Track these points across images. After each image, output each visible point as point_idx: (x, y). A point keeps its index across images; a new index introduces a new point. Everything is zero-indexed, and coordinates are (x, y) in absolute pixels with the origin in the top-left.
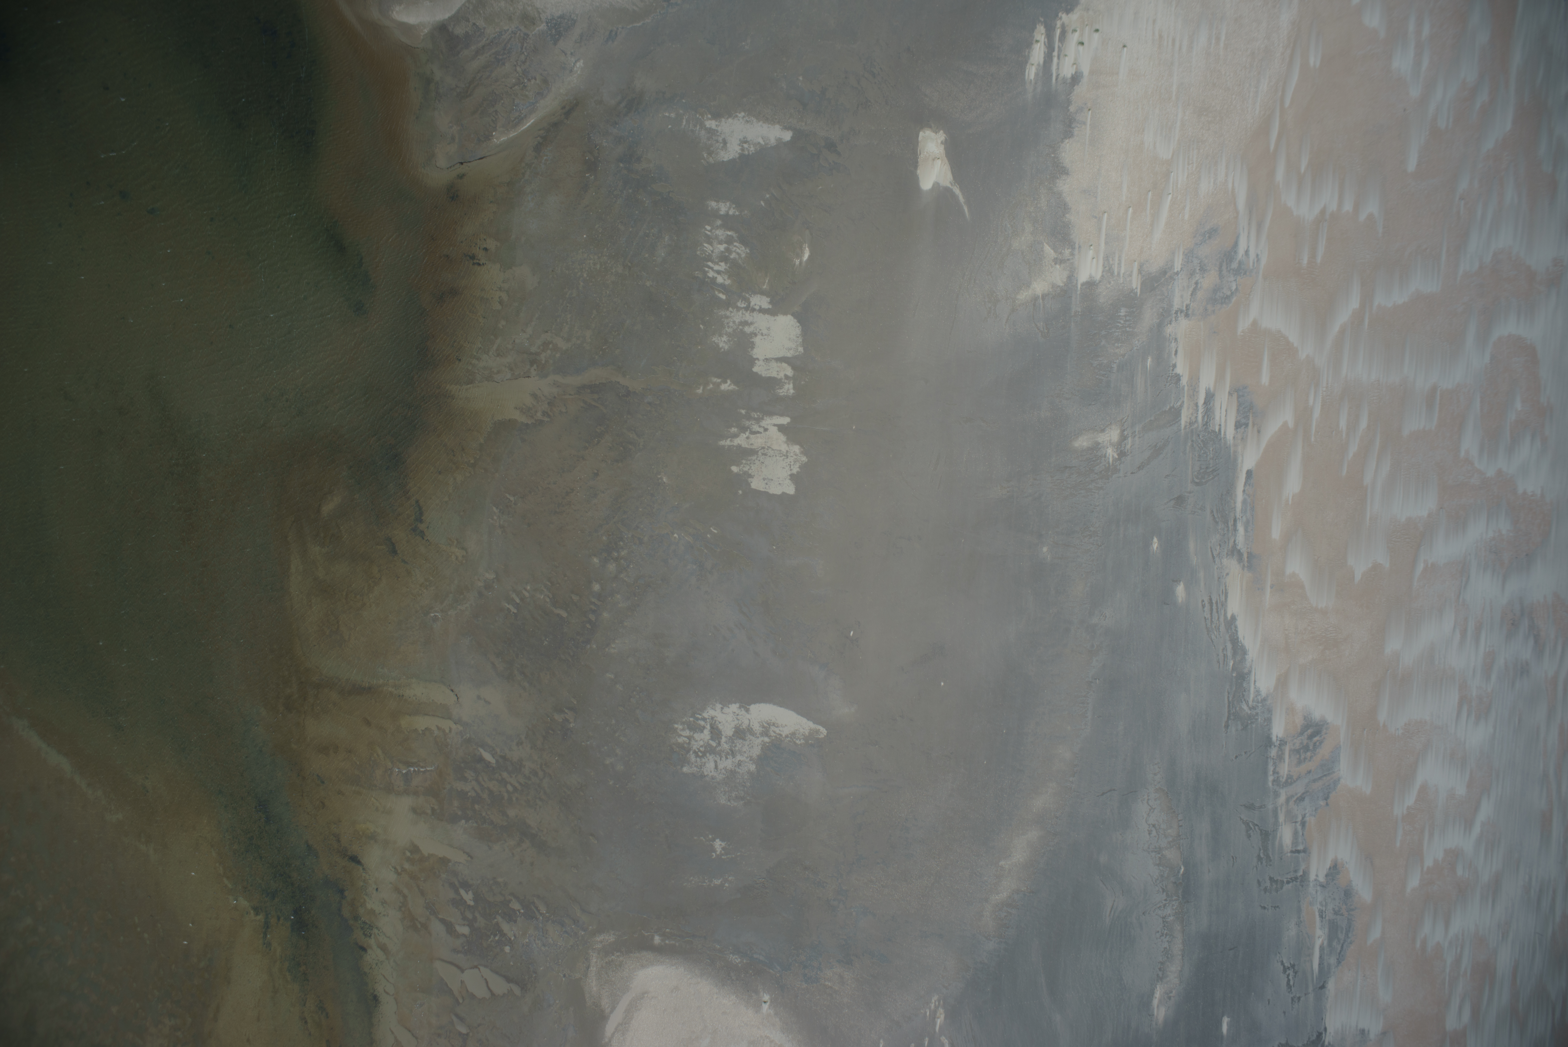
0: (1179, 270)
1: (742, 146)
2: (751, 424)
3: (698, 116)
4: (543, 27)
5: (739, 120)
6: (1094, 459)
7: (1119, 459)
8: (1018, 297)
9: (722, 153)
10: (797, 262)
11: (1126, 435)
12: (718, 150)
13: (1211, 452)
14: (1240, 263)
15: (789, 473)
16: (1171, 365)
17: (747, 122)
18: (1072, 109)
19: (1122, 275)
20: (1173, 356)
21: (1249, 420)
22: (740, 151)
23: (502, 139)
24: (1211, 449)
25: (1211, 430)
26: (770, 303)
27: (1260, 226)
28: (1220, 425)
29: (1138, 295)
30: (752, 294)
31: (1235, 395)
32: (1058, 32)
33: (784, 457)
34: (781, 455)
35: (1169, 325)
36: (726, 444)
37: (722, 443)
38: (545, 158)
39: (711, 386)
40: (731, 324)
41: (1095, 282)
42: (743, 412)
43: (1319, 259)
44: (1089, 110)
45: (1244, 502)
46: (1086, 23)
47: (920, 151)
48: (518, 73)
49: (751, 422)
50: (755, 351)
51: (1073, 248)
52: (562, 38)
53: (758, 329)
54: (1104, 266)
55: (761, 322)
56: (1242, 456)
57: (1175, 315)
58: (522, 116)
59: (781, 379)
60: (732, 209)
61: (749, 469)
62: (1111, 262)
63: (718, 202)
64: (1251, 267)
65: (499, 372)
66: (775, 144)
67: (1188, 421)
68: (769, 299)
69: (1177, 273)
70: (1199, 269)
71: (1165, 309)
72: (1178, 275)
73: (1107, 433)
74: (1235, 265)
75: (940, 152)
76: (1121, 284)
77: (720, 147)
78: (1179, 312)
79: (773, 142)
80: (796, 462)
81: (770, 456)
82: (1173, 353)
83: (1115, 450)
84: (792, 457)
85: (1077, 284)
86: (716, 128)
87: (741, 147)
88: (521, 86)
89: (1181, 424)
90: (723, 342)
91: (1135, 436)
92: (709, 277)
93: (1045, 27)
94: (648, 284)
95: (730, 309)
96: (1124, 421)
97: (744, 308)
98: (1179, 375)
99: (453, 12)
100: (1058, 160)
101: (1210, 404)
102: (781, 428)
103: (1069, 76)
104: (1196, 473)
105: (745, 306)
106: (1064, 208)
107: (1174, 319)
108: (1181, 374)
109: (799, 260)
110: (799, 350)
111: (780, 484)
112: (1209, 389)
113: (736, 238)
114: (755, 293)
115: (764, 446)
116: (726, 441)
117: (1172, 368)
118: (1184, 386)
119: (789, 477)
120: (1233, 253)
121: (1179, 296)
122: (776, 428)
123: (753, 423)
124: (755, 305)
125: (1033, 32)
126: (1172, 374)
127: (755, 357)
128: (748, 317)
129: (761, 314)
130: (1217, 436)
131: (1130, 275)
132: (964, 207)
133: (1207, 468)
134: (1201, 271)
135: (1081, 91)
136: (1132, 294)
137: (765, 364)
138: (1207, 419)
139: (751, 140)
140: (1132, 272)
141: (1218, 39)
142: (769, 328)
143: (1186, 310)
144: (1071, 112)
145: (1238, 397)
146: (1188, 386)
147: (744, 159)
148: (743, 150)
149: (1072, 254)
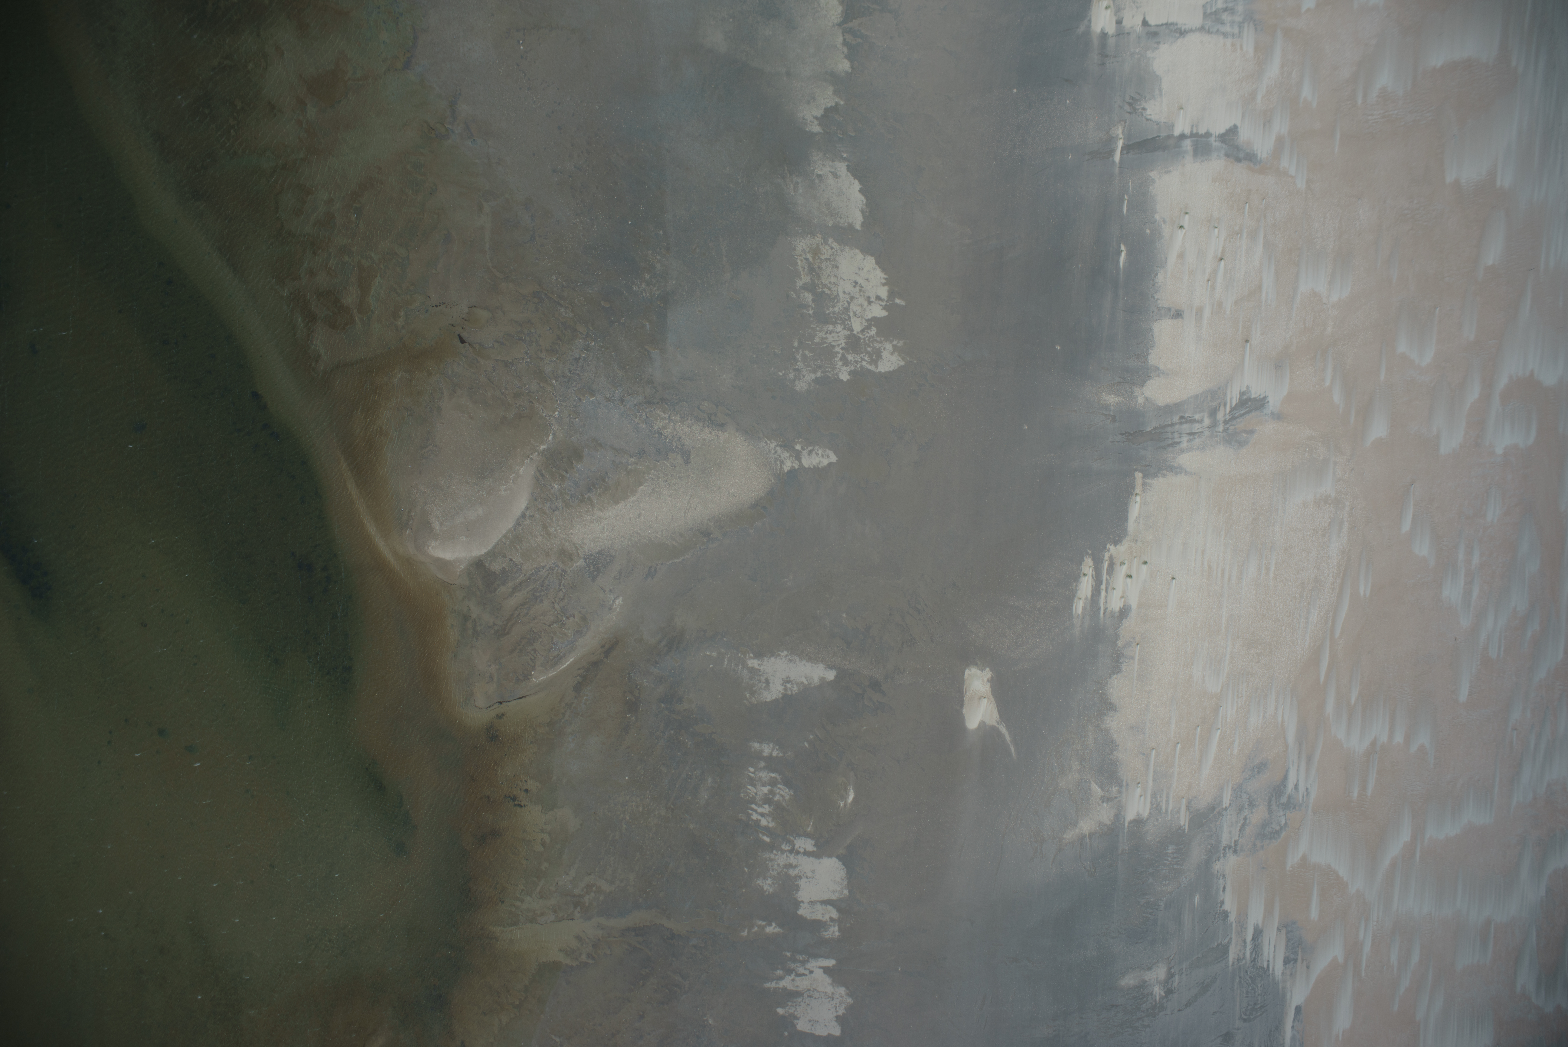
0: (1228, 805)
1: (785, 686)
2: (797, 966)
3: (740, 655)
4: (581, 563)
5: (781, 659)
6: (1141, 997)
7: (1166, 997)
8: (1065, 836)
9: (765, 693)
10: (842, 804)
11: (1173, 972)
12: (761, 690)
13: (1259, 988)
14: (1289, 797)
15: (835, 1014)
16: (1219, 901)
17: (790, 661)
18: (1120, 643)
19: (1169, 812)
20: (1221, 892)
21: (1298, 955)
22: (783, 691)
23: (541, 679)
24: (1259, 986)
25: (1260, 966)
26: (815, 845)
27: (1309, 759)
28: (1268, 961)
29: (1186, 832)
30: (796, 837)
31: (1284, 931)
32: (1106, 564)
33: (829, 999)
34: (827, 997)
35: (1217, 862)
36: (772, 986)
37: (768, 985)
38: (585, 698)
39: (756, 929)
40: (776, 867)
41: (1143, 820)
42: (788, 954)
43: (1369, 792)
44: (1138, 644)
45: (1293, 1038)
46: (1135, 554)
47: (966, 689)
48: (556, 610)
49: (796, 965)
50: (800, 893)
51: (1121, 786)
52: (601, 574)
53: (803, 872)
54: (1151, 803)
55: (806, 864)
56: (1291, 992)
57: (1224, 851)
58: (561, 654)
59: (826, 922)
60: (775, 750)
61: (794, 1011)
62: (1159, 799)
63: (761, 743)
64: (1301, 802)
65: (542, 914)
66: (819, 684)
67: (1236, 957)
68: (814, 841)
69: (1226, 809)
70: (1248, 805)
71: (1213, 845)
72: (1226, 811)
73: (1154, 971)
74: (1284, 800)
75: (986, 690)
76: (1169, 821)
77: (763, 687)
78: (1227, 849)
79: (816, 681)
80: (841, 1003)
81: (815, 998)
82: (1221, 889)
83: (1162, 988)
84: (837, 998)
85: (1124, 822)
86: (759, 668)
87: (783, 687)
88: (560, 623)
89: (1228, 961)
90: (767, 885)
91: (1182, 974)
92: (752, 820)
93: (1093, 559)
94: (691, 826)
95: (775, 852)
96: (1171, 958)
97: (788, 850)
98: (1227, 911)
99: (490, 548)
100: (1106, 697)
101: (1258, 940)
102: (827, 970)
103: (1117, 609)
104: (1244, 1010)
105: (790, 848)
106: (1112, 745)
107: (1222, 855)
108: (1229, 911)
109: (843, 803)
110: (844, 893)
111: (825, 1025)
112: (1257, 925)
113: (780, 780)
114: (799, 836)
115: (809, 988)
116: (771, 984)
117: (1219, 905)
118: (1232, 922)
119: (834, 1019)
120: (1282, 787)
121: (1228, 832)
122: (821, 970)
123: (798, 966)
124: (800, 847)
125: (1081, 565)
126: (1220, 910)
127: (800, 899)
128: (792, 859)
129: (806, 857)
130: (1264, 972)
131: (1178, 812)
132: (1011, 746)
133: (1255, 1004)
134: (1250, 806)
135: (1129, 626)
136: (1180, 831)
137: (810, 907)
138: (1256, 955)
139: (794, 680)
140: (1180, 808)
141: (1268, 569)
142: (814, 871)
143: (1235, 846)
144: (1119, 647)
145: (1287, 932)
146: (1236, 922)
147: (787, 699)
148: (786, 689)
149: (1120, 792)
